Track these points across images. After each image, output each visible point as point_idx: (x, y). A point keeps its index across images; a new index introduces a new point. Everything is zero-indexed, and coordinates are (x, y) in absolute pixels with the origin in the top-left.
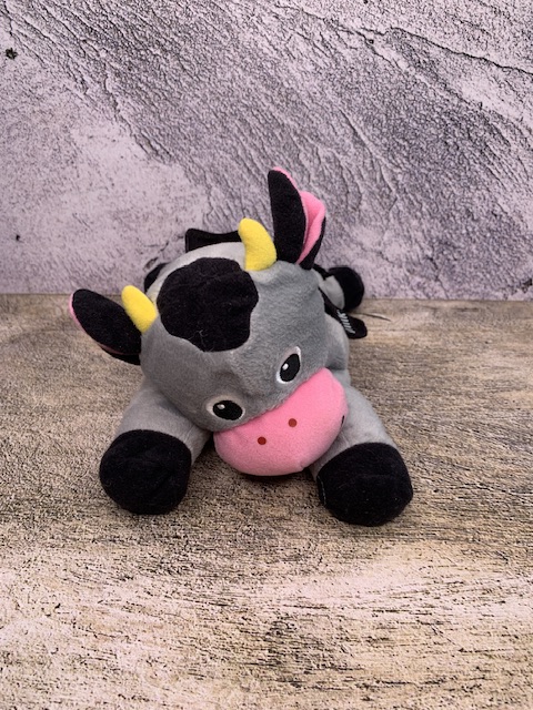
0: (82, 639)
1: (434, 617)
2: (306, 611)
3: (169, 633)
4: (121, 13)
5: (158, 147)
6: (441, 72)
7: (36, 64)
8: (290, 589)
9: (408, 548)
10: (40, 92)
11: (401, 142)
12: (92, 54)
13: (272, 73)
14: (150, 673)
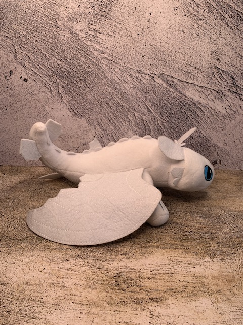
0: (52, 278)
1: (171, 272)
2: (128, 270)
3: (82, 276)
4: (65, 67)
5: (77, 112)
6: (178, 88)
7: (34, 84)
8: (123, 263)
9: (164, 251)
10: (35, 93)
11: (165, 111)
12: (54, 80)
13: (118, 88)
14: (76, 287)
